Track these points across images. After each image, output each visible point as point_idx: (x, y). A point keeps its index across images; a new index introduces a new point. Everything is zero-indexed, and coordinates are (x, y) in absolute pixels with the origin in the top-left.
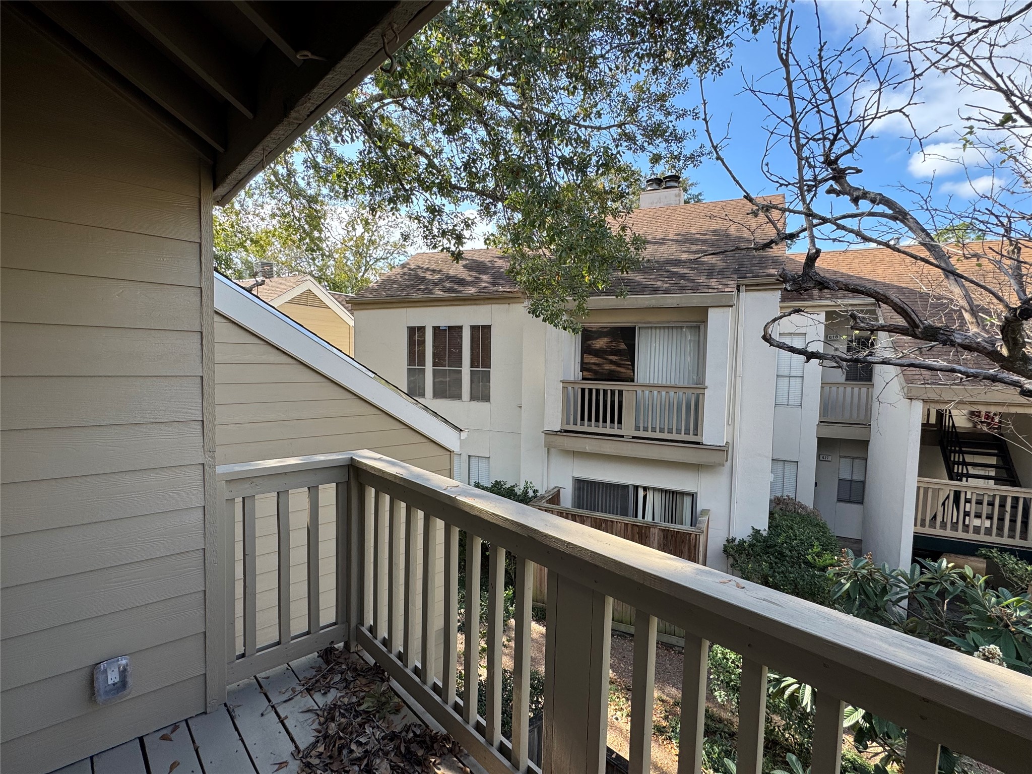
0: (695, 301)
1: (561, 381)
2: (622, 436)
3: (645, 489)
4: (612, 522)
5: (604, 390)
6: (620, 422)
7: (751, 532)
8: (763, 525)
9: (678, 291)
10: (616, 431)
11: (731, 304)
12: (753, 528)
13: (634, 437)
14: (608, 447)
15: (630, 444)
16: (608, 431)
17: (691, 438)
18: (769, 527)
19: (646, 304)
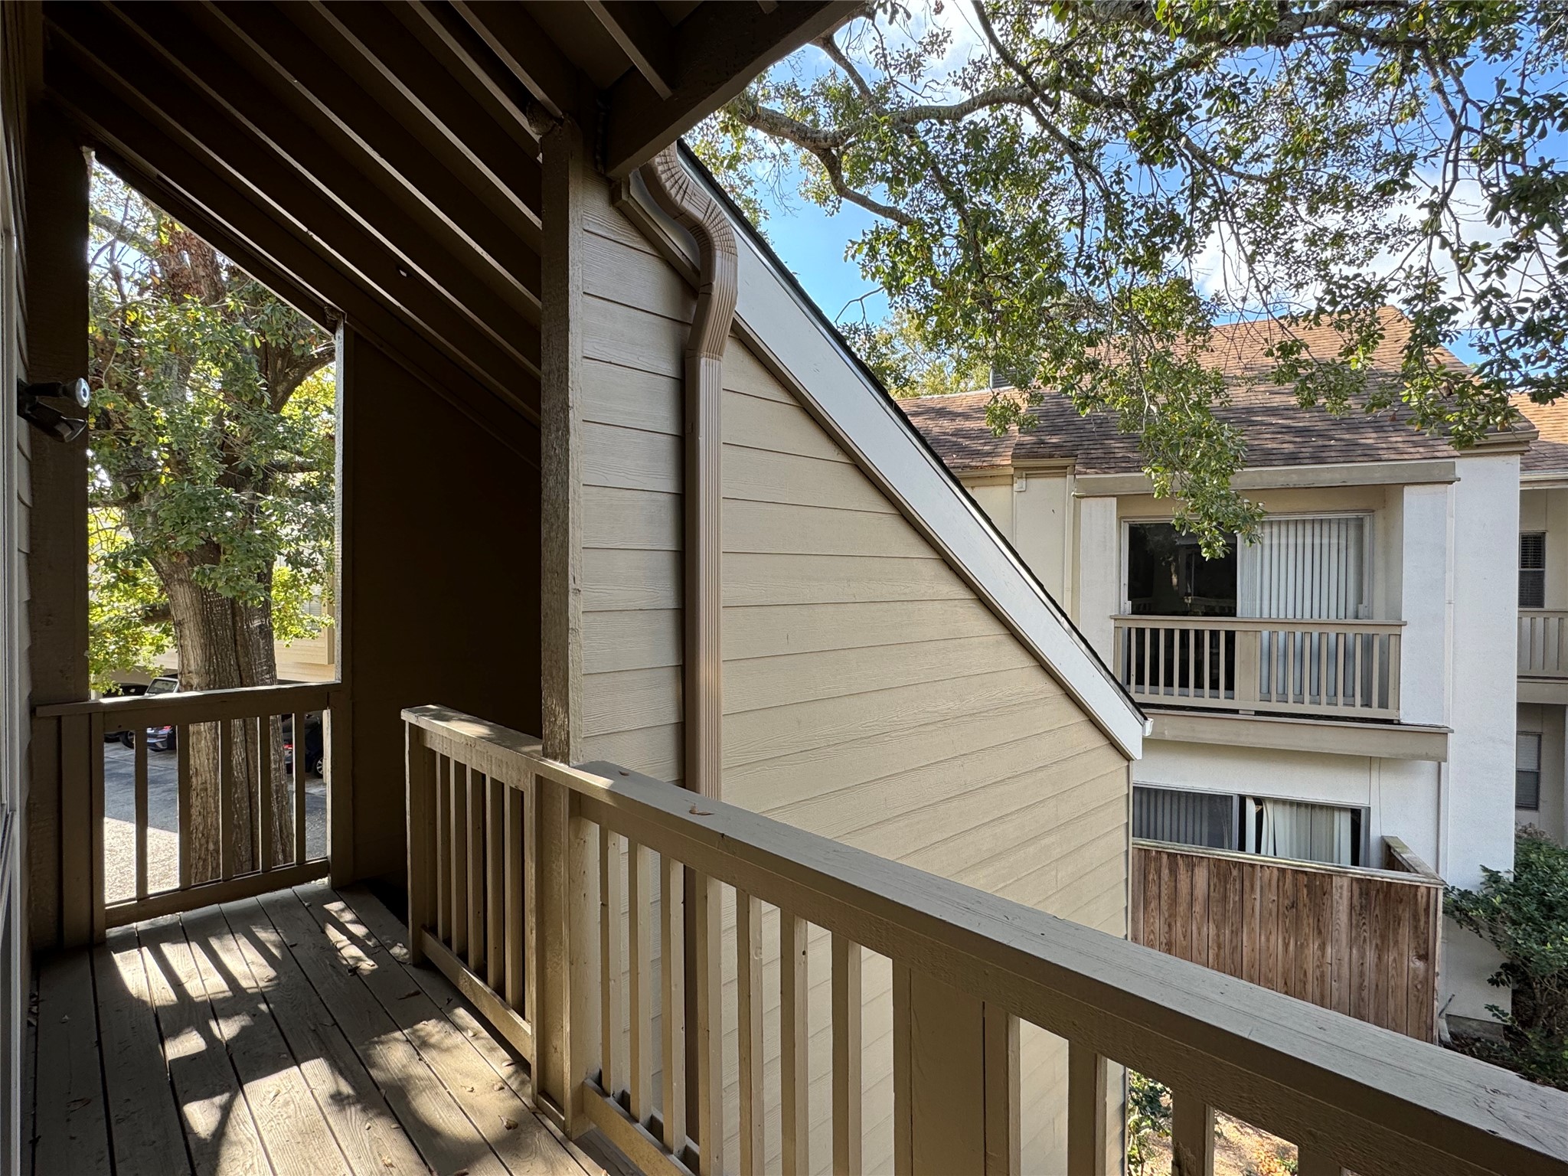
0: (1377, 475)
1: (1111, 617)
2: (1236, 712)
3: (1259, 801)
4: (1252, 866)
5: (1196, 631)
6: (1230, 686)
7: (1481, 877)
8: (1505, 864)
9: (1341, 459)
10: (1222, 702)
11: (1450, 478)
12: (1485, 870)
13: (1258, 713)
14: (1209, 730)
15: (1252, 726)
16: (1207, 702)
17: (1375, 712)
18: (1515, 867)
19: (1281, 481)
